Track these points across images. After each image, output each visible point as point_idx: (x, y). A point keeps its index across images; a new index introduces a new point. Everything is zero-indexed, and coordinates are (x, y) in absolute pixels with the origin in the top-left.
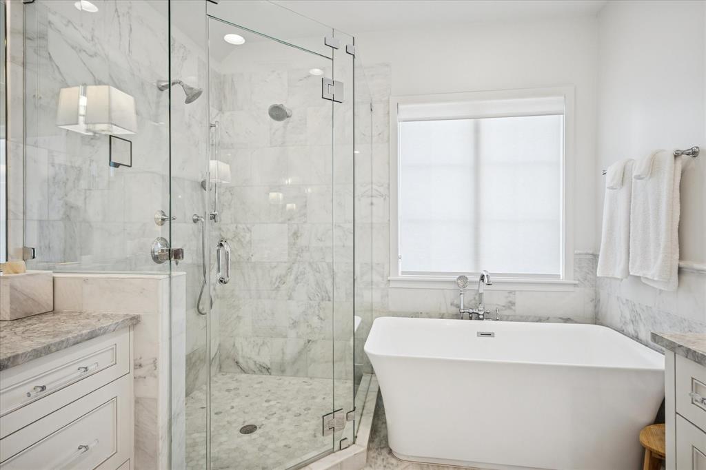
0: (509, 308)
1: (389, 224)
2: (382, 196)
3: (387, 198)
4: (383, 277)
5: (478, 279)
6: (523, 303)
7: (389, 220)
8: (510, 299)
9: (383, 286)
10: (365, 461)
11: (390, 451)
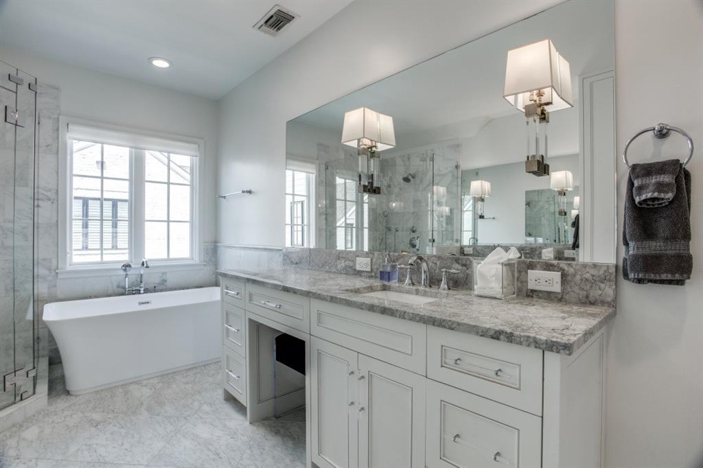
0: (163, 284)
1: (58, 225)
2: (49, 200)
3: (55, 202)
4: (50, 270)
5: (140, 265)
6: (172, 279)
7: (57, 221)
8: (162, 278)
9: (50, 278)
10: (46, 404)
11: (68, 393)
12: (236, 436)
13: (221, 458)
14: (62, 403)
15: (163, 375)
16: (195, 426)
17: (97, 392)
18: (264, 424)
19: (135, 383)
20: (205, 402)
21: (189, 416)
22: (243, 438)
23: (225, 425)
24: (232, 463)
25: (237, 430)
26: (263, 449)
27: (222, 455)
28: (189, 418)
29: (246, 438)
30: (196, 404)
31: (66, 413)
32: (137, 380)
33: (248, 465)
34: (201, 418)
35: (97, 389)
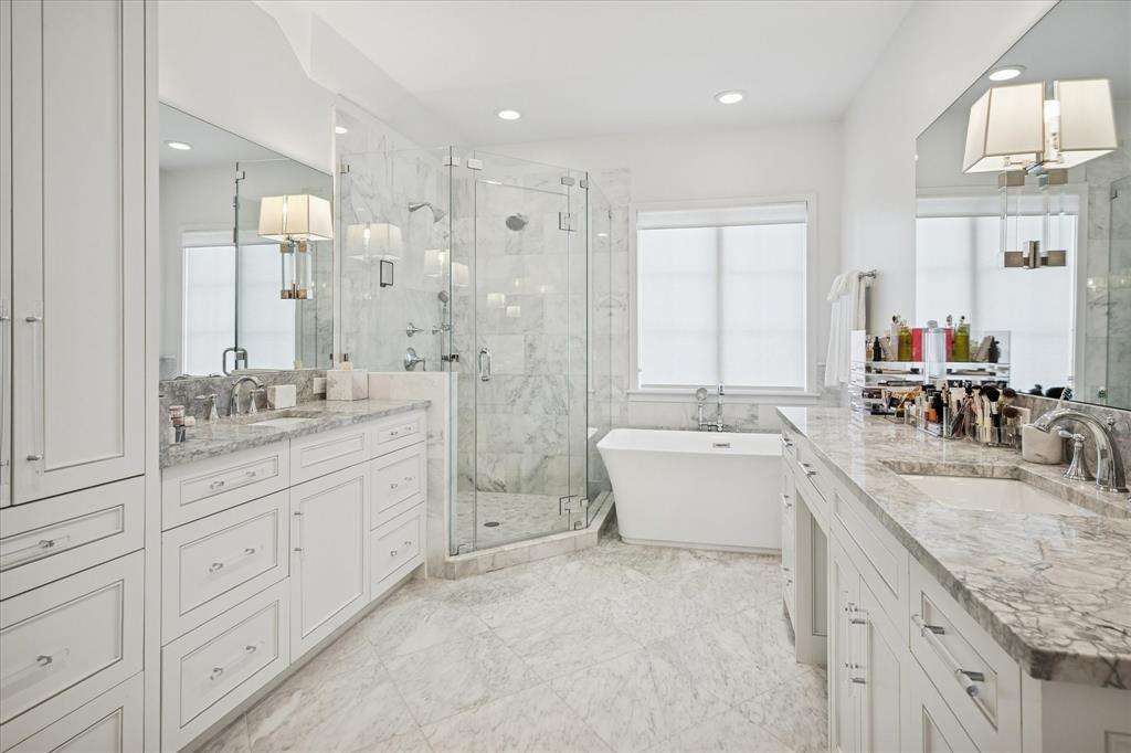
0: (752, 421)
2: (621, 306)
3: (626, 308)
4: (622, 390)
7: (628, 332)
8: (753, 413)
9: (622, 400)
10: (596, 541)
11: (620, 538)
12: (764, 668)
13: (726, 684)
14: (610, 547)
15: (725, 552)
16: (724, 630)
17: (645, 547)
18: (817, 673)
19: (690, 551)
20: (755, 607)
21: (723, 614)
22: (773, 675)
23: (760, 648)
24: (736, 697)
25: (773, 661)
26: (791, 705)
27: (730, 681)
28: (721, 617)
29: (778, 677)
30: (743, 604)
31: (609, 559)
32: (690, 546)
33: (755, 713)
34: (736, 623)
35: (649, 543)
